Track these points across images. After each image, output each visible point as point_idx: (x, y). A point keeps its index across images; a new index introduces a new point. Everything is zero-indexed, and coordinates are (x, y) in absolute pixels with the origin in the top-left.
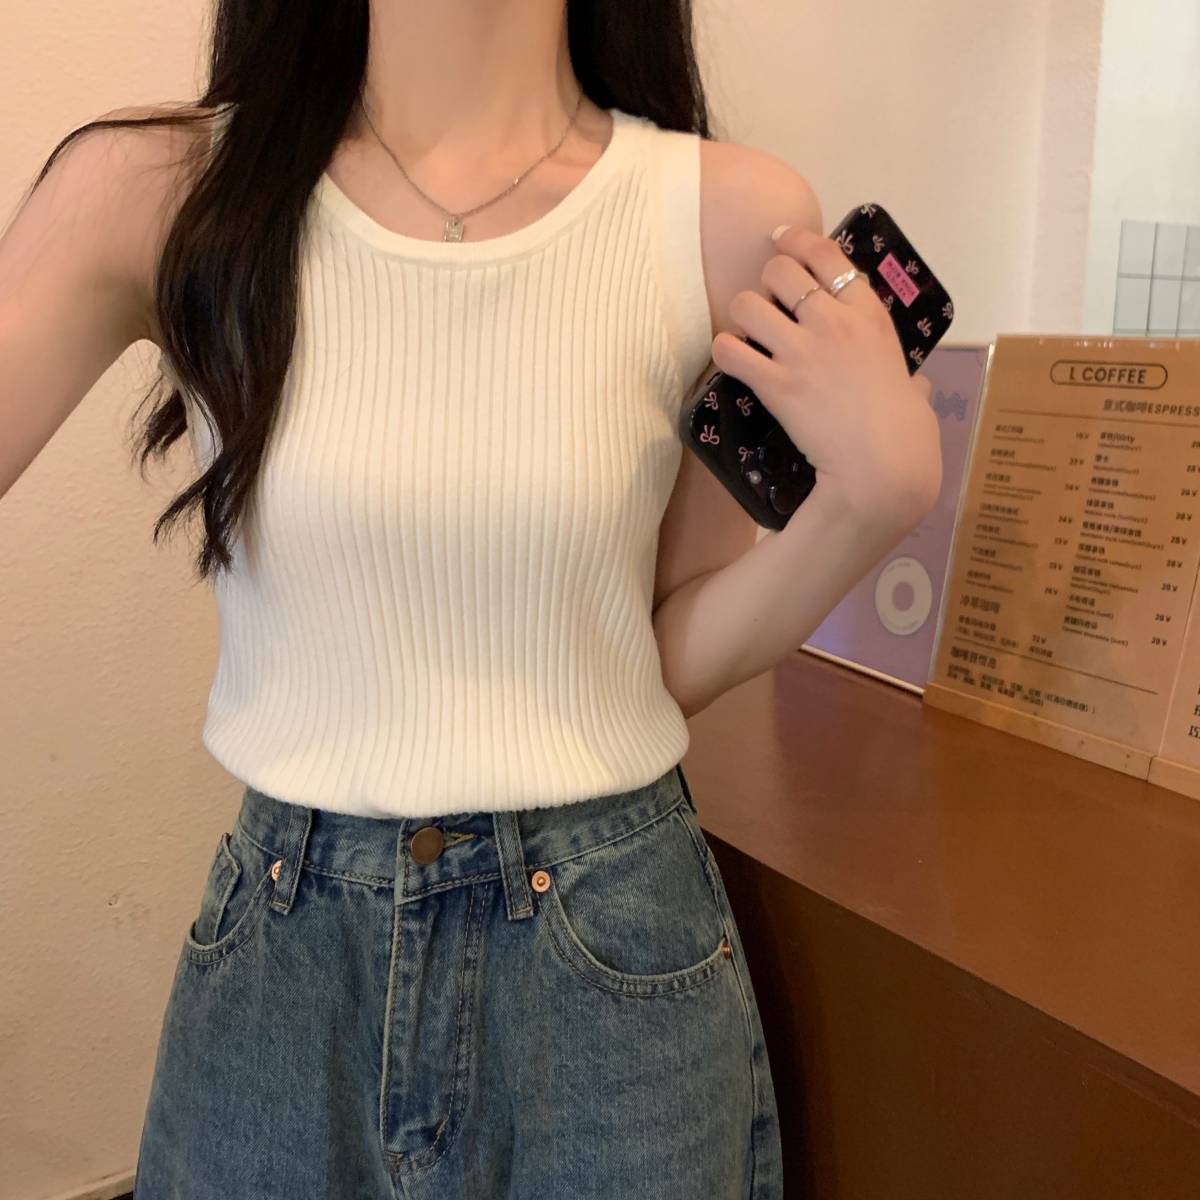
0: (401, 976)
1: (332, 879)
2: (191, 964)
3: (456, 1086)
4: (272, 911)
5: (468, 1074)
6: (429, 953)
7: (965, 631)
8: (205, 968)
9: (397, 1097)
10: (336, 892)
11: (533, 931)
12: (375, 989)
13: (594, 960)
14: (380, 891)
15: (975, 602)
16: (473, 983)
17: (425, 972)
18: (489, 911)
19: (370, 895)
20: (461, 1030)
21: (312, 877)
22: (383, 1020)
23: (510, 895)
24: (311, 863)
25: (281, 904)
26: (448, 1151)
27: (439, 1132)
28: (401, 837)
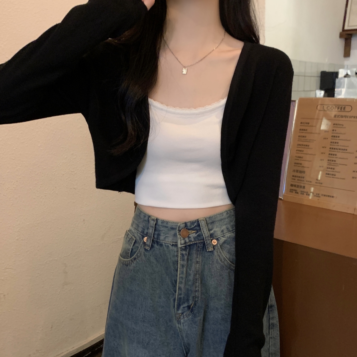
0: (181, 265)
1: (160, 242)
3: (196, 294)
4: (146, 250)
5: (199, 291)
6: (188, 259)
8: (128, 265)
9: (180, 298)
10: (161, 245)
11: (213, 254)
12: (173, 270)
13: (229, 262)
14: (173, 245)
17: (187, 264)
18: (202, 249)
19: (170, 246)
20: (197, 280)
21: (155, 242)
22: (177, 277)
23: (207, 245)
24: (155, 238)
25: (148, 247)
26: (194, 312)
27: (191, 307)
28: (177, 231)
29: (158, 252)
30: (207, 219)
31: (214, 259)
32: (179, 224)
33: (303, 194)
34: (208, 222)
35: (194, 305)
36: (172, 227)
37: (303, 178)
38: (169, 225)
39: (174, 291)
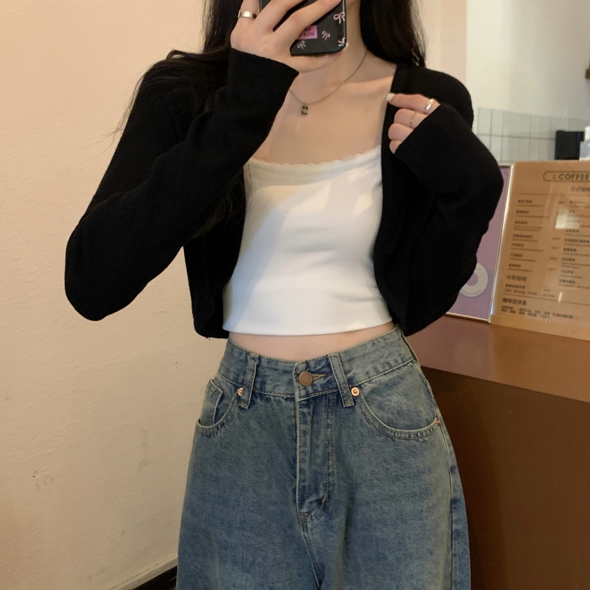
0: (302, 431)
1: (266, 395)
2: (203, 435)
3: (329, 479)
4: (240, 408)
5: (333, 474)
6: (312, 422)
8: (210, 436)
9: (304, 487)
10: (268, 400)
11: (355, 412)
12: (290, 440)
13: (382, 423)
14: (287, 399)
16: (331, 434)
17: (312, 430)
18: (335, 404)
19: (283, 401)
20: (329, 455)
21: (257, 394)
22: (295, 452)
23: (343, 397)
24: (256, 389)
25: (245, 405)
26: (328, 510)
27: (323, 501)
28: (294, 376)
29: (262, 412)
30: (342, 355)
31: (356, 420)
32: (296, 365)
33: (523, 313)
34: (343, 360)
35: (328, 498)
36: (286, 370)
37: (524, 287)
38: (281, 367)
39: (292, 475)
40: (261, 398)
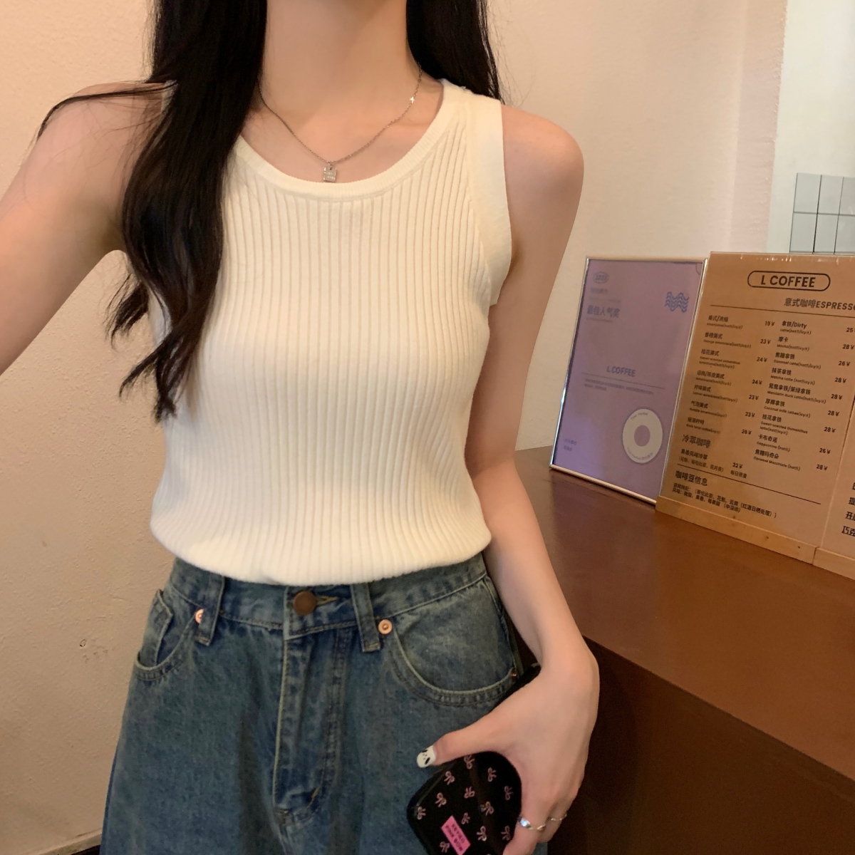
0: (288, 687)
1: (240, 623)
2: (139, 680)
3: (326, 764)
4: (198, 644)
6: (308, 672)
7: (686, 460)
8: (150, 683)
9: (286, 771)
10: (242, 631)
11: (380, 660)
13: (422, 680)
14: (273, 632)
15: (693, 440)
16: (339, 693)
17: (306, 685)
18: (349, 646)
19: (266, 634)
20: (330, 726)
21: (226, 623)
22: (277, 718)
23: (364, 636)
24: (225, 612)
25: (204, 638)
26: (320, 809)
27: (314, 796)
28: (286, 597)
33: (701, 499)
35: (321, 792)
37: (705, 457)
40: (232, 629)
